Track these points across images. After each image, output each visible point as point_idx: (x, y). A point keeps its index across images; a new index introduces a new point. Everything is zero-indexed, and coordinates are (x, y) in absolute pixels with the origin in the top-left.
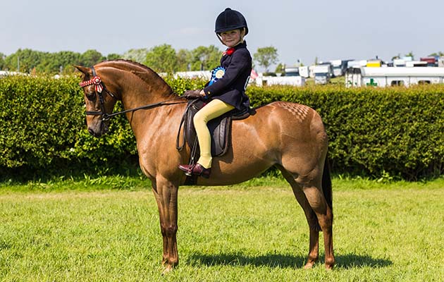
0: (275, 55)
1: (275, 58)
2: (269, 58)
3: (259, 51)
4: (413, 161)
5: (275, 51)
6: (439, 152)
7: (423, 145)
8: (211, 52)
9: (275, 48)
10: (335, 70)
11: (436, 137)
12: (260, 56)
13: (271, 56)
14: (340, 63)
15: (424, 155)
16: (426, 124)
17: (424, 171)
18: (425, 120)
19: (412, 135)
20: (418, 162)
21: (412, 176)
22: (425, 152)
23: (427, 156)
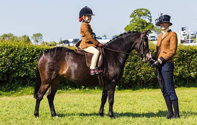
0: (41, 37)
1: (41, 38)
2: (38, 39)
3: (34, 35)
4: (128, 80)
5: (41, 35)
6: (139, 75)
7: (132, 72)
8: (10, 36)
9: (41, 34)
10: (70, 44)
11: (137, 69)
12: (34, 38)
13: (39, 38)
14: (73, 40)
15: (133, 77)
16: (133, 63)
17: (132, 85)
18: (132, 61)
19: (127, 68)
20: (130, 80)
21: (127, 87)
22: (133, 75)
23: (134, 78)
